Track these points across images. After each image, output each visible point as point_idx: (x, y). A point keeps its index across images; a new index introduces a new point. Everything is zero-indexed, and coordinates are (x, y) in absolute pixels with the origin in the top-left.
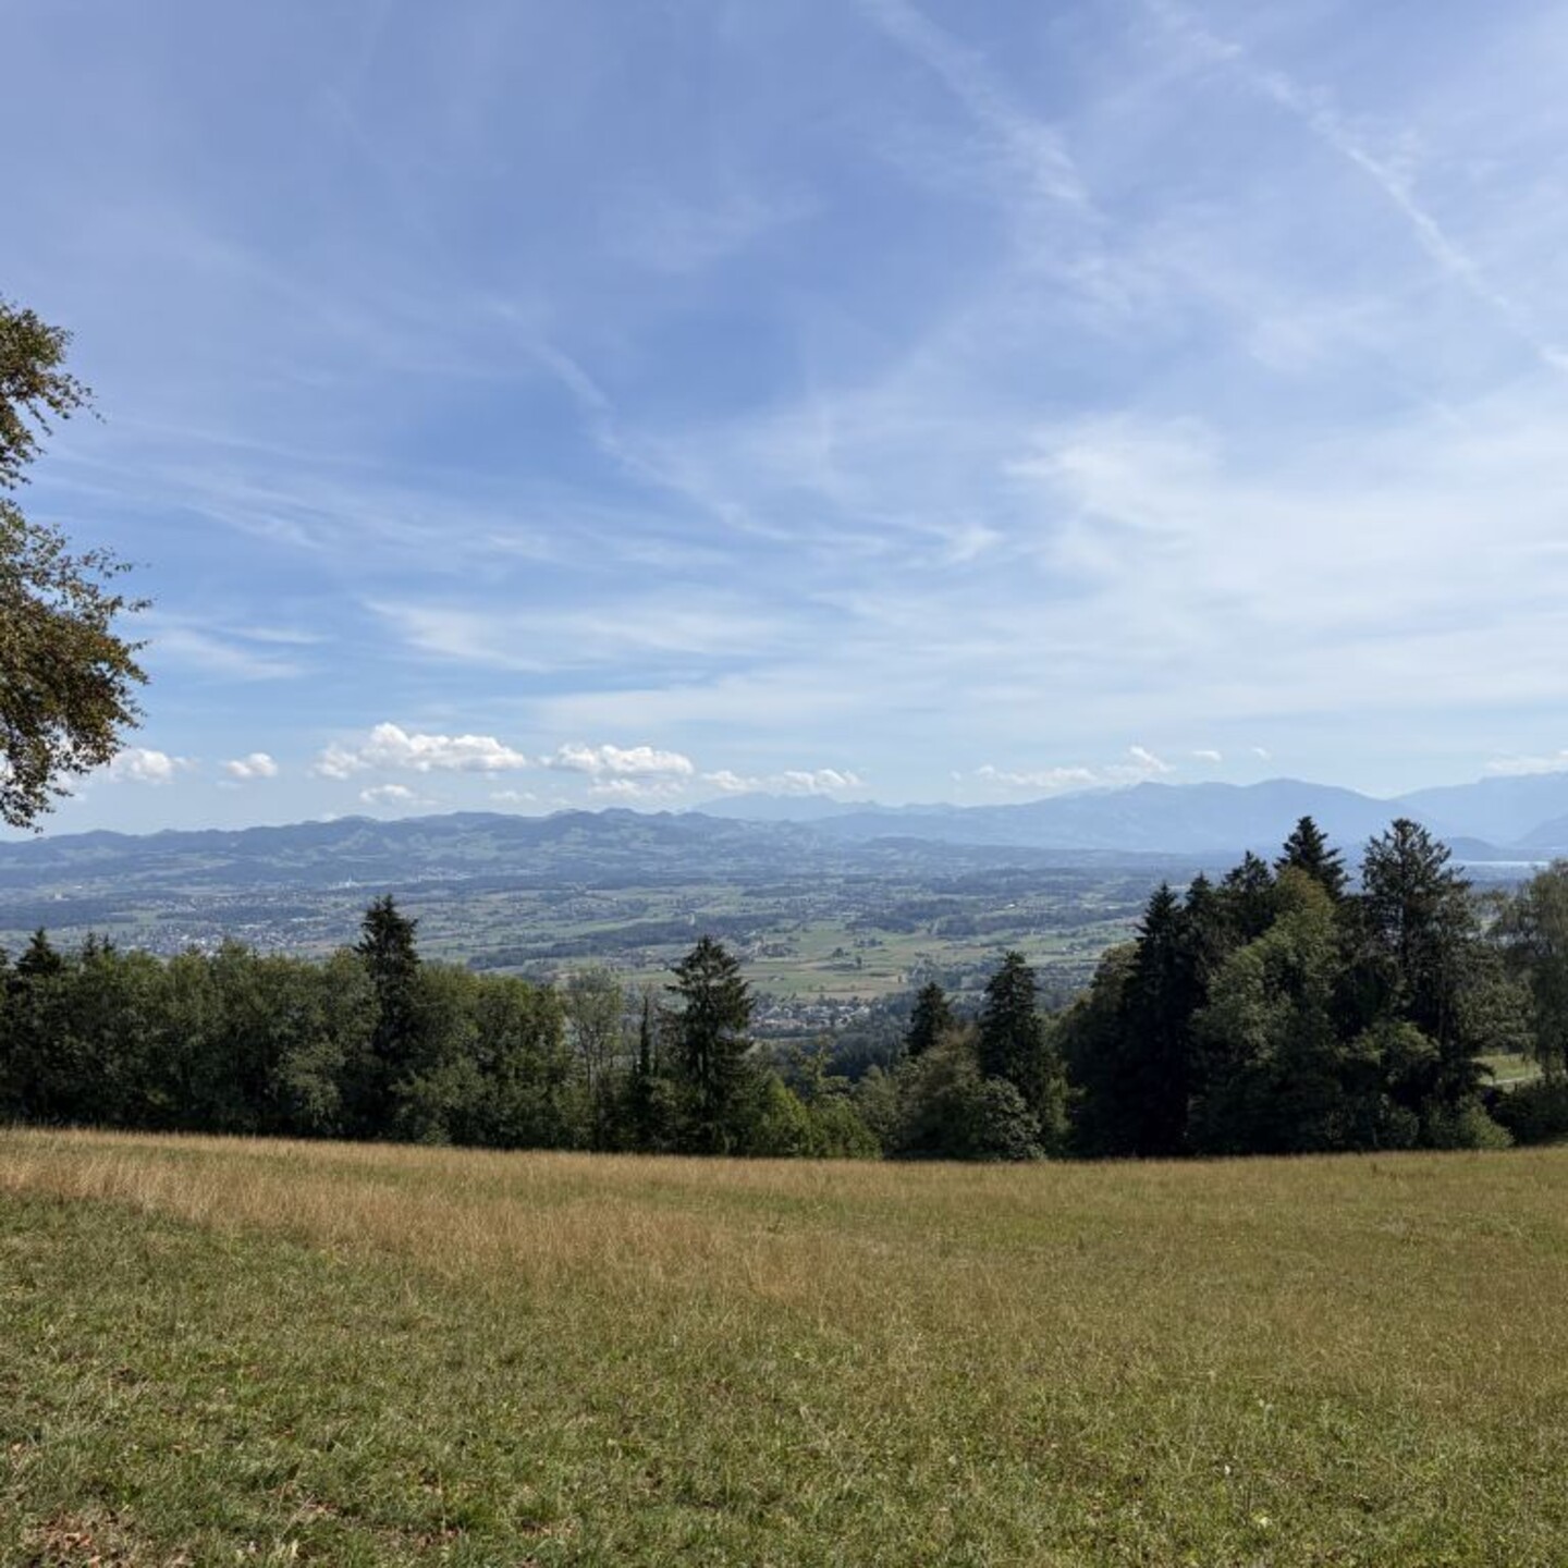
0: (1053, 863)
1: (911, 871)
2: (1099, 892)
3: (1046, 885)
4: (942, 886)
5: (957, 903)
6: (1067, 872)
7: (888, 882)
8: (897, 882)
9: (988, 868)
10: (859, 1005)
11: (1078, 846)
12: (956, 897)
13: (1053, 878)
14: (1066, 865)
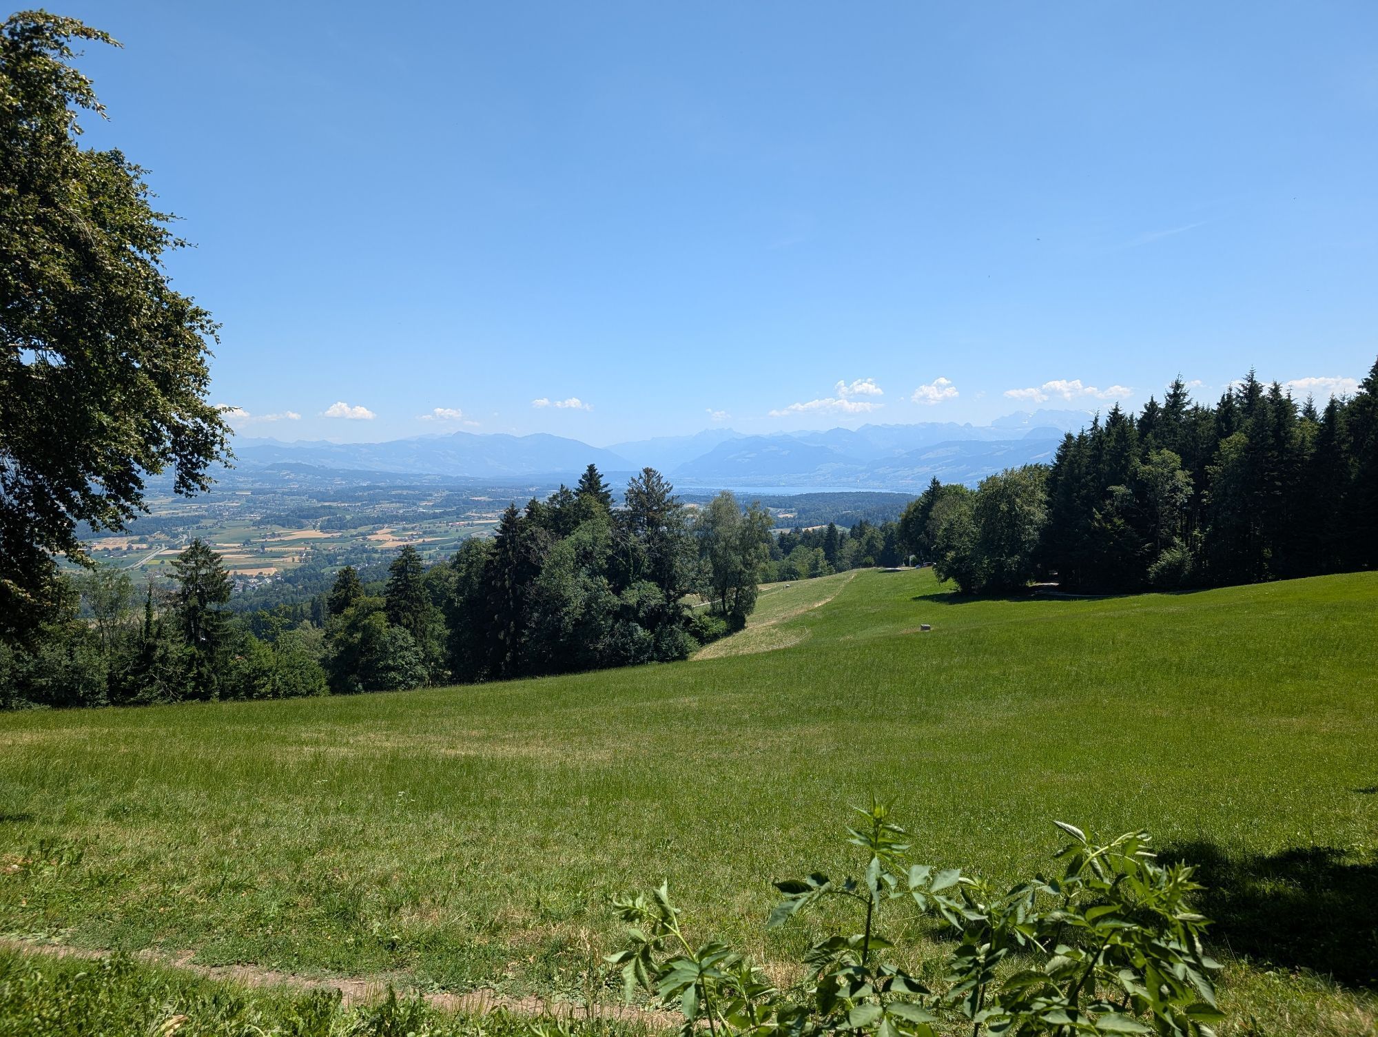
0: (398, 482)
1: (301, 486)
2: (430, 501)
3: (395, 496)
4: (322, 497)
5: (334, 508)
6: (408, 488)
7: (283, 494)
8: (291, 493)
9: (355, 485)
10: (263, 578)
11: (415, 471)
12: (334, 504)
13: (400, 492)
14: (408, 484)
